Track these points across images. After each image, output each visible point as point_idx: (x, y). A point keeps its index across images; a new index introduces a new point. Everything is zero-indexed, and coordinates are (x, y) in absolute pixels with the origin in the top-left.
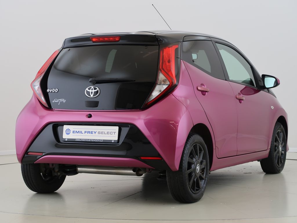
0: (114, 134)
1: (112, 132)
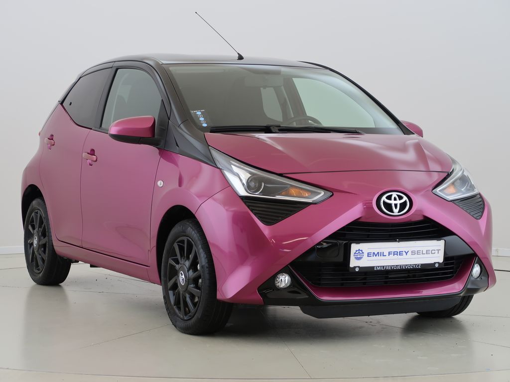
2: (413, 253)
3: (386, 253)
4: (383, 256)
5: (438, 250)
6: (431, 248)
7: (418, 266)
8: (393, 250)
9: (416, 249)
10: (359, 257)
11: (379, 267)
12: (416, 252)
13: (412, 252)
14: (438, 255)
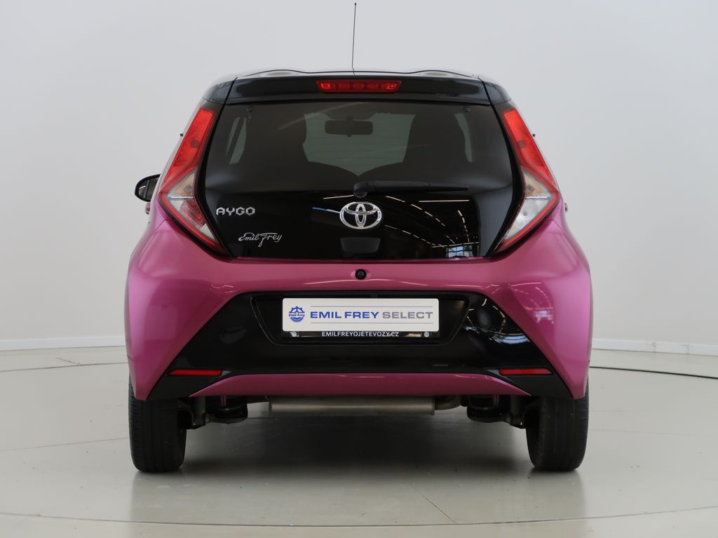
0: (429, 317)
1: (423, 313)
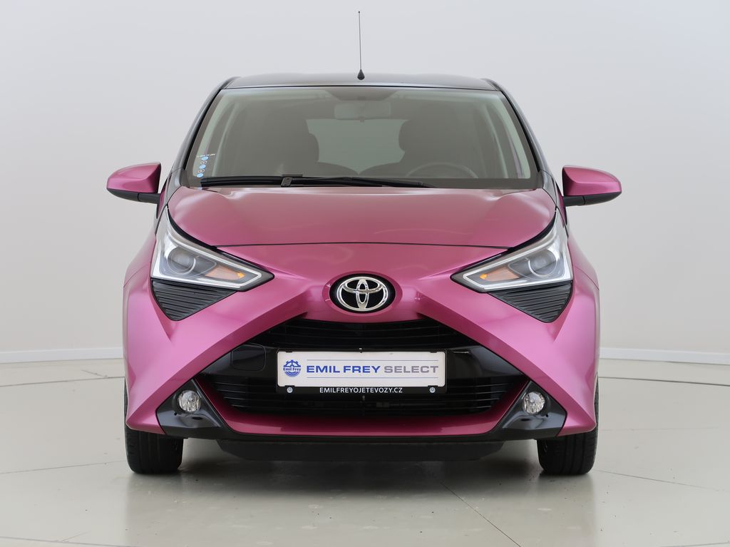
2: (388, 369)
3: (340, 368)
4: (334, 371)
5: (434, 368)
6: (420, 364)
7: (398, 390)
8: (352, 364)
9: (393, 364)
10: (292, 371)
11: (327, 388)
12: (393, 369)
13: (385, 368)
14: (434, 375)
